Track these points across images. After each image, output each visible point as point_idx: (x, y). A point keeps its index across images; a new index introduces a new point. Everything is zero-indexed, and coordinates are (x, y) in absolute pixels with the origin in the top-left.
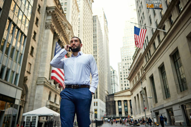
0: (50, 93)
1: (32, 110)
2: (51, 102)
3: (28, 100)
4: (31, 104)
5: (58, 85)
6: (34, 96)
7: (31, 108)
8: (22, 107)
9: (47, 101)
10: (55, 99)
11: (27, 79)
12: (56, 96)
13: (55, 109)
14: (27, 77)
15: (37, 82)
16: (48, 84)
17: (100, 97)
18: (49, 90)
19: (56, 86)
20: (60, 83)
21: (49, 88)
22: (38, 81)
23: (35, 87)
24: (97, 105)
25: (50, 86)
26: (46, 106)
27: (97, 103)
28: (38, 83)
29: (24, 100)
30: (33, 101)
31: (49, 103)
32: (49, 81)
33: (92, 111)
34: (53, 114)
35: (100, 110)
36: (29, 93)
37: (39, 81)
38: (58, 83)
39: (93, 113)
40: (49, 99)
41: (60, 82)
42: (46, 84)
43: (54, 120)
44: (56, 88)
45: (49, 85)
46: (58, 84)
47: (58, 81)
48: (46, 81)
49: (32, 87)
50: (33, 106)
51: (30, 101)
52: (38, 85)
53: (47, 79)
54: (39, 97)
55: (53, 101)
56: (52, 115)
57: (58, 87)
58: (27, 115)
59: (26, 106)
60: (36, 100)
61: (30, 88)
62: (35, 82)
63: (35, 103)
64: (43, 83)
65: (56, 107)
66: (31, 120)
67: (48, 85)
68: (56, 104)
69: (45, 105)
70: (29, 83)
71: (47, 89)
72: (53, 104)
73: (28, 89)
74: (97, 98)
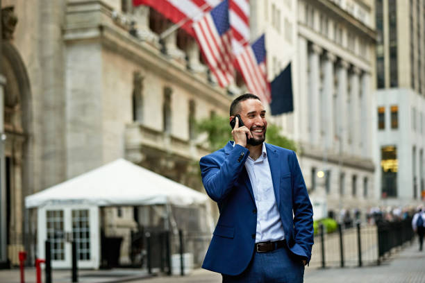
0: (138, 84)
1: (63, 178)
2: (147, 131)
3: (35, 129)
4: (51, 148)
5: (170, 33)
6: (61, 107)
7: (53, 164)
8: (15, 163)
9: (128, 126)
10: (166, 111)
11: (14, 22)
12: (167, 95)
13: (171, 164)
14: (11, 9)
15: (63, 32)
16: (122, 38)
17: (413, 77)
18: (131, 68)
19: (162, 42)
20: (181, 24)
21: (128, 56)
22: (71, 25)
23: (61, 61)
24: (395, 125)
25: (131, 48)
26: (127, 152)
27: (395, 114)
28: (70, 36)
29: (19, 129)
30: (61, 131)
31: (138, 138)
32: (125, 19)
33: (370, 161)
34: (168, 198)
35: (414, 149)
36: (35, 89)
37: (73, 21)
38: (170, 22)
39: (372, 170)
40: (135, 118)
41: (182, 15)
42: (111, 37)
43: (174, 223)
44: (164, 51)
45: (129, 41)
46: (173, 29)
47: (168, 15)
48: (108, 22)
49: (43, 61)
50: (62, 155)
51: (44, 133)
52: (69, 43)
53: (111, 9)
54: (83, 109)
55: (157, 124)
56: (161, 200)
57: (172, 47)
58: (44, 204)
59: (30, 155)
60: (75, 122)
61: (37, 65)
62: (53, 29)
63: (73, 140)
64: (93, 33)
65: (174, 155)
66: (68, 228)
67: (122, 44)
68: (175, 140)
69: (120, 146)
70: (27, 37)
71: (119, 61)
72: (159, 138)
73: (25, 71)
74: (394, 84)
